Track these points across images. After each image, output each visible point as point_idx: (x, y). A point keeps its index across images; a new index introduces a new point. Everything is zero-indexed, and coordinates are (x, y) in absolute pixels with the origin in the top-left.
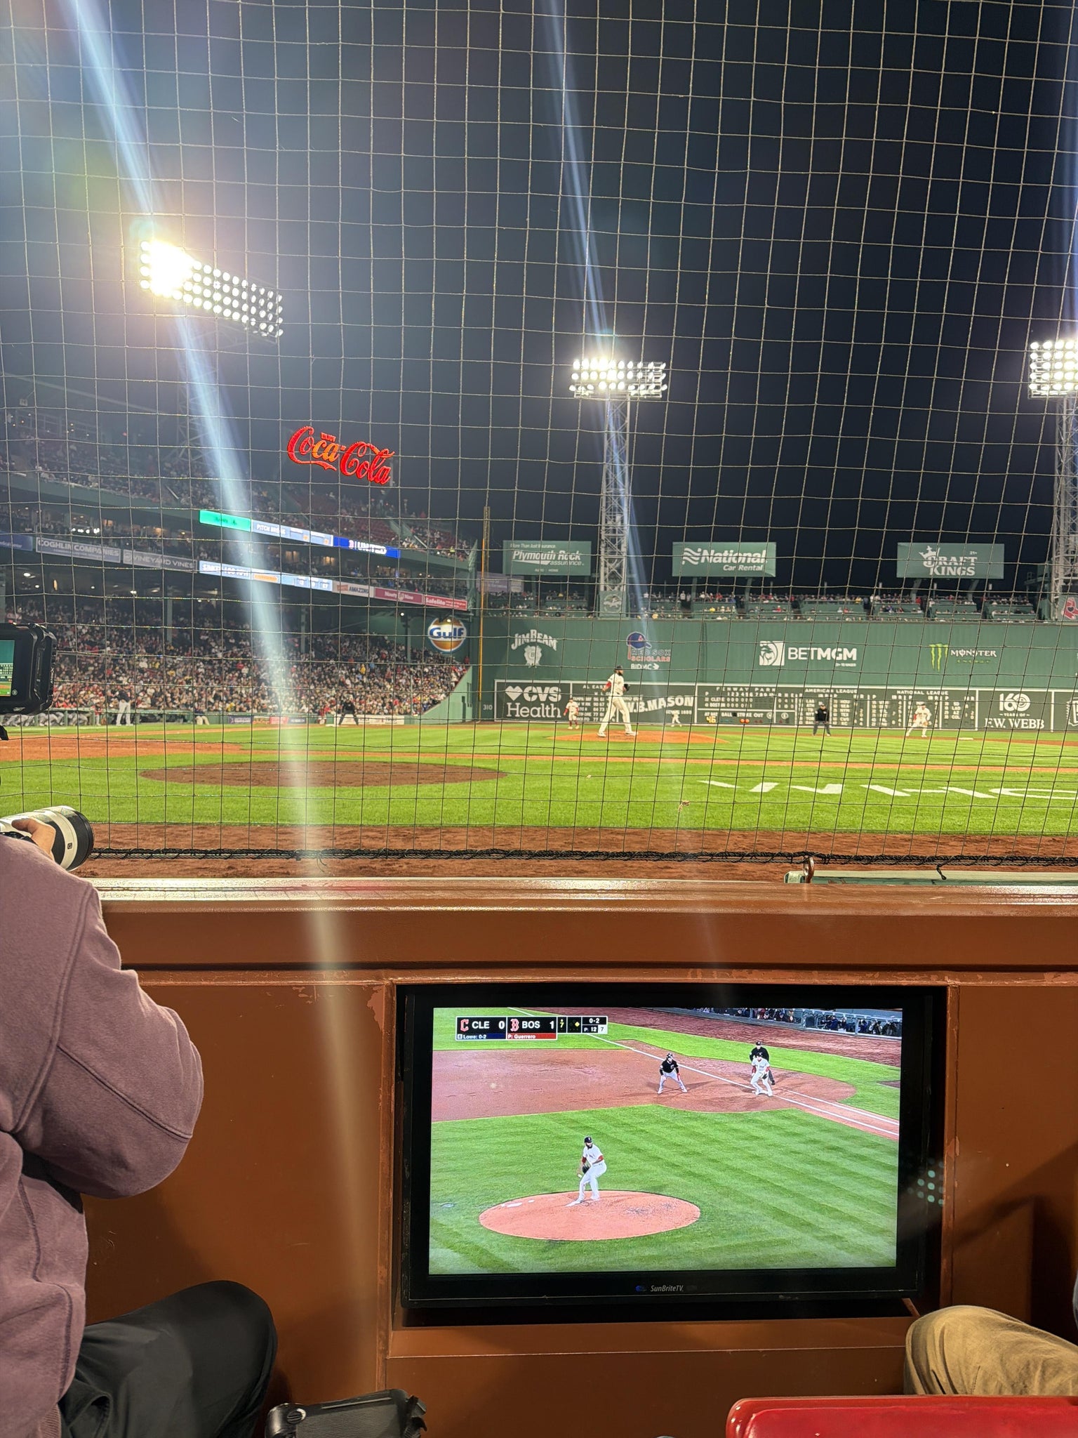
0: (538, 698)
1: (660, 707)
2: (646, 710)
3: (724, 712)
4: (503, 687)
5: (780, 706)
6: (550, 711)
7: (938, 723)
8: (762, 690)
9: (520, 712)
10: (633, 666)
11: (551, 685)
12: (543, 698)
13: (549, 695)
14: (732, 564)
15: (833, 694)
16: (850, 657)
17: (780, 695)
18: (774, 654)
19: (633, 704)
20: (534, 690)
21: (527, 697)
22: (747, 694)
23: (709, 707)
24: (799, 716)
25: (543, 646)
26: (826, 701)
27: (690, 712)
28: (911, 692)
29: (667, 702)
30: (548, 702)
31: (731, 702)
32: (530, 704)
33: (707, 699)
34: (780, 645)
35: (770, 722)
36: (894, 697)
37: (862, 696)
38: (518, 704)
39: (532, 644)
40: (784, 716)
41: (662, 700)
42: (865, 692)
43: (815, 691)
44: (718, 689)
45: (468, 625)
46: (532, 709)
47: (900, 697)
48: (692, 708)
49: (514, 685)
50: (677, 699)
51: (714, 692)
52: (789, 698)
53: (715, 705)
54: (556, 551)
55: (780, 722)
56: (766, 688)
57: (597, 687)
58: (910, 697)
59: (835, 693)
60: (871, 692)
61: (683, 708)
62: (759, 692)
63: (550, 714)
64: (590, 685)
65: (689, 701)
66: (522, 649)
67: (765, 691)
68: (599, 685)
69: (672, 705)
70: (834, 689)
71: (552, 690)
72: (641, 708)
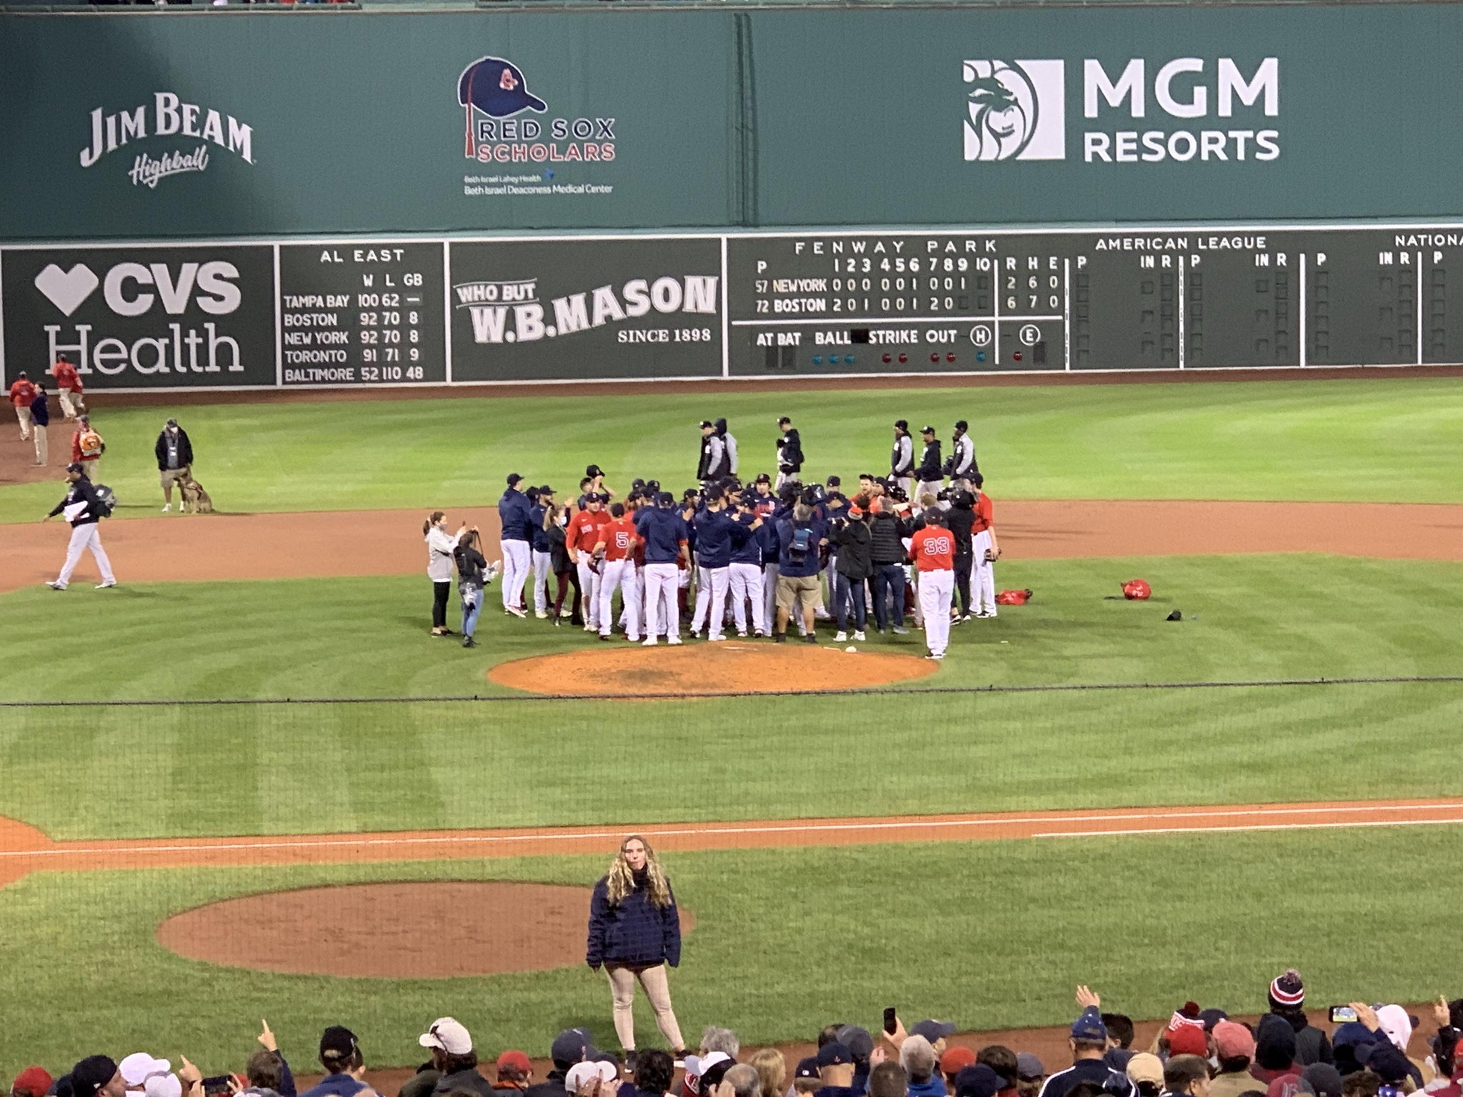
0: (158, 301)
1: (599, 320)
2: (551, 331)
3: (824, 329)
4: (25, 266)
5: (1011, 303)
6: (203, 349)
8: (951, 247)
9: (92, 355)
11: (202, 257)
12: (175, 303)
13: (197, 291)
15: (1188, 254)
17: (1011, 263)
19: (502, 312)
20: (141, 274)
21: (116, 302)
22: (899, 262)
23: (772, 314)
26: (1166, 280)
27: (707, 335)
28: (1440, 241)
29: (623, 303)
30: (193, 317)
31: (845, 295)
32: (129, 329)
33: (761, 288)
35: (982, 358)
36: (1387, 258)
37: (1282, 259)
38: (83, 329)
40: (1029, 338)
41: (604, 295)
42: (1292, 243)
43: (1127, 246)
44: (799, 246)
46: (136, 347)
47: (1404, 258)
48: (711, 321)
49: (66, 261)
50: (659, 285)
51: (787, 261)
52: (1043, 274)
53: (792, 306)
55: (1015, 356)
56: (966, 241)
57: (372, 256)
58: (1438, 256)
59: (1192, 249)
60: (1309, 243)
61: (681, 319)
62: (941, 254)
63: (203, 361)
64: (346, 251)
65: (701, 294)
67: (961, 252)
68: (378, 248)
69: (641, 309)
70: (1192, 237)
71: (207, 274)
72: (530, 326)
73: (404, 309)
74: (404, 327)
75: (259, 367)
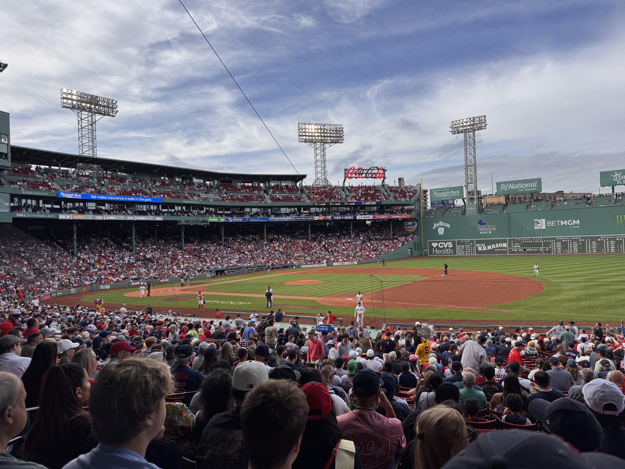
0: (444, 246)
1: (493, 248)
2: (487, 249)
3: (520, 249)
4: (431, 243)
5: (545, 246)
6: (449, 251)
7: (623, 251)
9: (437, 252)
10: (481, 233)
11: (448, 242)
12: (446, 246)
13: (448, 245)
14: (522, 188)
15: (569, 240)
16: (576, 223)
17: (544, 241)
18: (542, 224)
19: (481, 247)
20: (442, 243)
21: (440, 246)
22: (530, 241)
23: (514, 247)
24: (553, 249)
25: (444, 227)
26: (566, 243)
27: (506, 250)
28: (608, 237)
29: (495, 246)
30: (448, 248)
31: (523, 245)
32: (441, 249)
33: (512, 244)
34: (543, 220)
36: (600, 240)
37: (583, 240)
38: (436, 249)
39: (440, 227)
40: (547, 250)
41: (493, 245)
42: (585, 238)
43: (560, 239)
44: (517, 240)
45: (417, 221)
46: (442, 251)
47: (602, 240)
48: (506, 248)
49: (435, 242)
50: (500, 244)
51: (515, 241)
52: (549, 242)
53: (516, 246)
54: (450, 191)
55: (545, 252)
56: (539, 238)
58: (607, 239)
59: (570, 239)
60: (588, 238)
61: (502, 248)
62: (535, 240)
64: (464, 241)
65: (505, 245)
66: (437, 228)
67: (538, 240)
68: (467, 240)
69: (498, 247)
70: (570, 238)
71: (449, 243)
72: (485, 249)
73: (470, 247)
74: (470, 249)
75: (455, 253)
